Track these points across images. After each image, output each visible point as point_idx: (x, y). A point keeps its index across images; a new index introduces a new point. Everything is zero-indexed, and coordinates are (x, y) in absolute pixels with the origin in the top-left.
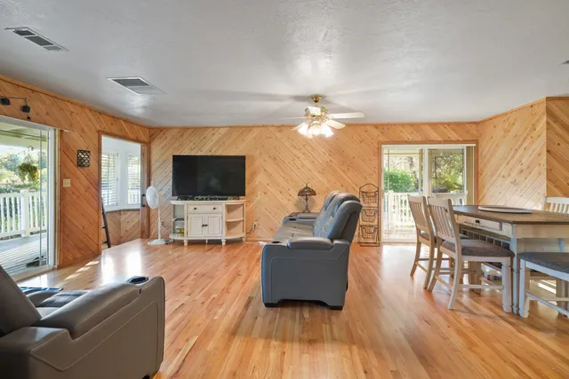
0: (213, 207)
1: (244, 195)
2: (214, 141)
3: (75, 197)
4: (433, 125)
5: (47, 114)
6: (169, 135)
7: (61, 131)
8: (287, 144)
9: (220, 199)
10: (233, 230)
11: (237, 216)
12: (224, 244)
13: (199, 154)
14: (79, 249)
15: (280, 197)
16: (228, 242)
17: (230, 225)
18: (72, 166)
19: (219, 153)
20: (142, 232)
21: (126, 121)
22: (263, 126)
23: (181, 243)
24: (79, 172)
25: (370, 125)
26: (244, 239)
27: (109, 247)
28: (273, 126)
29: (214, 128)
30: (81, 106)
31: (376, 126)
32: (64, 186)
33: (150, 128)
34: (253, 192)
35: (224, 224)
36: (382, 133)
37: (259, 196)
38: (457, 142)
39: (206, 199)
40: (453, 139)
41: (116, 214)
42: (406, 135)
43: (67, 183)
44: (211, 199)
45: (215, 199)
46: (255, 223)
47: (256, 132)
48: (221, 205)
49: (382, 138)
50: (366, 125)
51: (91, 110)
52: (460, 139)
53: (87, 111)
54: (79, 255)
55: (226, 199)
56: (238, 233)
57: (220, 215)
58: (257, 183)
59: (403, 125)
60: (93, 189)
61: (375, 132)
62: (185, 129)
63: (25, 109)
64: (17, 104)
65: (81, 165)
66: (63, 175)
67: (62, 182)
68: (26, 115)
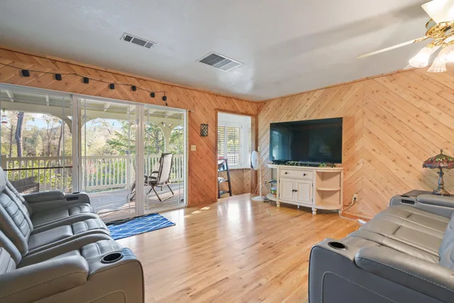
0: (303, 173)
1: (340, 161)
2: (309, 106)
3: (199, 158)
5: (178, 100)
6: (271, 106)
7: (190, 111)
8: (404, 96)
9: (310, 165)
10: (327, 200)
11: (331, 185)
12: (314, 213)
13: (296, 120)
14: (202, 196)
15: (393, 167)
16: (319, 212)
17: (323, 194)
18: (197, 135)
19: (314, 117)
20: (252, 188)
21: (238, 99)
22: (368, 78)
23: (273, 204)
24: (202, 140)
26: (340, 212)
27: (231, 195)
28: (383, 75)
29: (309, 92)
30: (203, 92)
32: (192, 150)
33: (257, 103)
34: (352, 159)
35: (315, 191)
37: (361, 165)
39: (297, 165)
41: (241, 172)
43: (194, 148)
44: (301, 165)
45: (306, 165)
46: (355, 196)
47: (357, 87)
48: (312, 172)
51: (210, 94)
53: (207, 95)
54: (202, 200)
55: (318, 166)
56: (333, 204)
57: (310, 182)
58: (358, 149)
60: (212, 153)
62: (283, 98)
63: (164, 98)
64: (159, 96)
65: (202, 135)
66: (191, 143)
67: (190, 148)
68: (164, 102)
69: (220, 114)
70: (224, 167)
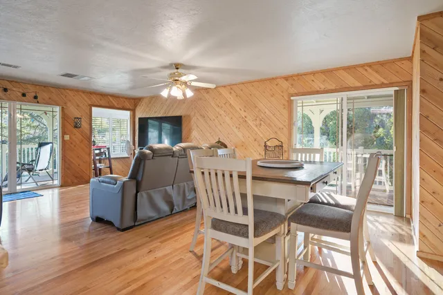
3: (72, 146)
4: (349, 69)
5: (50, 98)
7: (63, 108)
18: (70, 127)
21: (113, 96)
25: (281, 78)
30: (77, 91)
31: (286, 78)
32: (65, 139)
36: (292, 85)
38: (382, 85)
40: (377, 83)
42: (318, 85)
43: (67, 137)
49: (292, 91)
50: (276, 78)
51: (84, 93)
52: (385, 82)
53: (81, 93)
59: (314, 73)
60: (86, 142)
61: (285, 84)
63: (36, 97)
64: (30, 95)
65: (76, 127)
66: (64, 133)
67: (63, 137)
68: (36, 100)
69: (94, 109)
70: (105, 154)
